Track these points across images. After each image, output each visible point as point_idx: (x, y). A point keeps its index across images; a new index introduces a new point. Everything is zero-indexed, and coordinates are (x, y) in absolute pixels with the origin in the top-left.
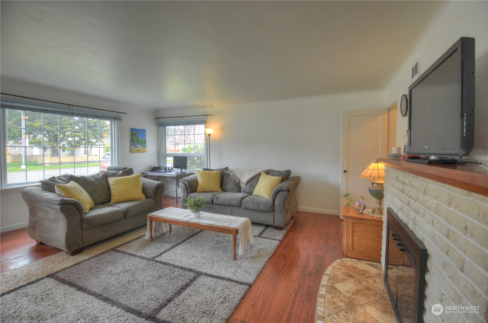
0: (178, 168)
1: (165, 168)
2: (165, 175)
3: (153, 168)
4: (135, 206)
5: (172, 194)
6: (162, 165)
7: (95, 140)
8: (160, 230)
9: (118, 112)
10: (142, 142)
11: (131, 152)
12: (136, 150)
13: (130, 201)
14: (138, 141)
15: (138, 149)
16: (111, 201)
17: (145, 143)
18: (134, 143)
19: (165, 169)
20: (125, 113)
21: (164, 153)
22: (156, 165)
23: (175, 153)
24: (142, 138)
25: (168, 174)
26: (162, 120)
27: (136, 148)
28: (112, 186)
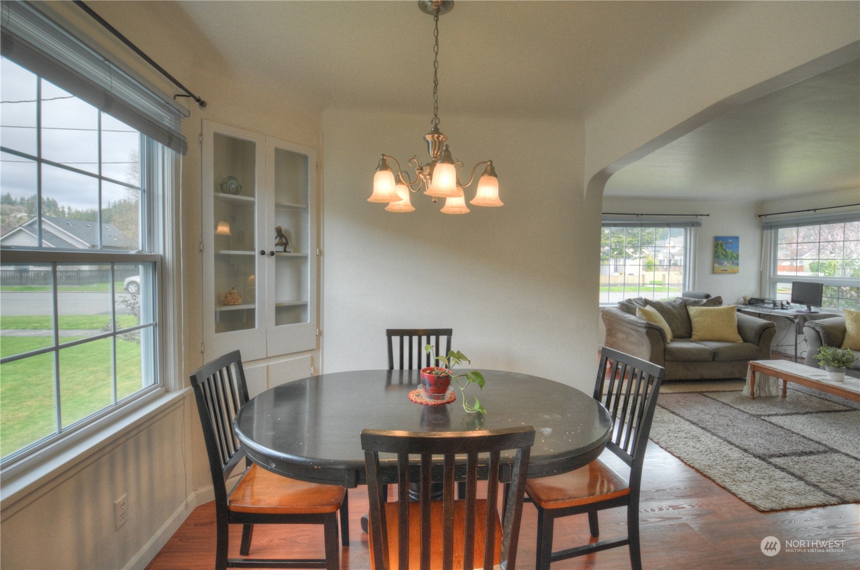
0: (801, 303)
1: (774, 301)
2: (775, 312)
3: (749, 300)
4: (728, 347)
5: (785, 350)
6: (767, 296)
7: (632, 250)
8: (767, 388)
9: (697, 215)
10: (732, 257)
11: (714, 272)
12: (722, 269)
13: (719, 341)
14: (726, 256)
15: (724, 269)
16: (693, 336)
17: (737, 258)
18: (719, 259)
19: (775, 304)
20: (708, 215)
21: (771, 276)
22: (757, 296)
23: (796, 276)
24: (733, 251)
25: (778, 312)
26: (770, 219)
27: (722, 266)
28: (694, 317)
